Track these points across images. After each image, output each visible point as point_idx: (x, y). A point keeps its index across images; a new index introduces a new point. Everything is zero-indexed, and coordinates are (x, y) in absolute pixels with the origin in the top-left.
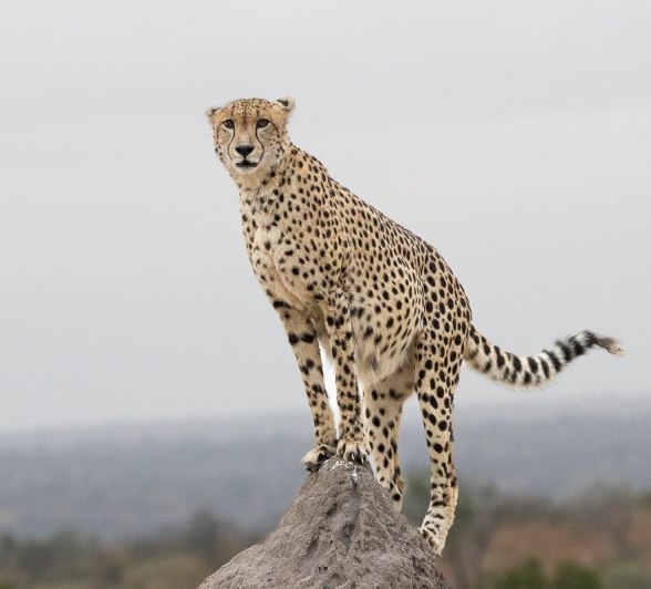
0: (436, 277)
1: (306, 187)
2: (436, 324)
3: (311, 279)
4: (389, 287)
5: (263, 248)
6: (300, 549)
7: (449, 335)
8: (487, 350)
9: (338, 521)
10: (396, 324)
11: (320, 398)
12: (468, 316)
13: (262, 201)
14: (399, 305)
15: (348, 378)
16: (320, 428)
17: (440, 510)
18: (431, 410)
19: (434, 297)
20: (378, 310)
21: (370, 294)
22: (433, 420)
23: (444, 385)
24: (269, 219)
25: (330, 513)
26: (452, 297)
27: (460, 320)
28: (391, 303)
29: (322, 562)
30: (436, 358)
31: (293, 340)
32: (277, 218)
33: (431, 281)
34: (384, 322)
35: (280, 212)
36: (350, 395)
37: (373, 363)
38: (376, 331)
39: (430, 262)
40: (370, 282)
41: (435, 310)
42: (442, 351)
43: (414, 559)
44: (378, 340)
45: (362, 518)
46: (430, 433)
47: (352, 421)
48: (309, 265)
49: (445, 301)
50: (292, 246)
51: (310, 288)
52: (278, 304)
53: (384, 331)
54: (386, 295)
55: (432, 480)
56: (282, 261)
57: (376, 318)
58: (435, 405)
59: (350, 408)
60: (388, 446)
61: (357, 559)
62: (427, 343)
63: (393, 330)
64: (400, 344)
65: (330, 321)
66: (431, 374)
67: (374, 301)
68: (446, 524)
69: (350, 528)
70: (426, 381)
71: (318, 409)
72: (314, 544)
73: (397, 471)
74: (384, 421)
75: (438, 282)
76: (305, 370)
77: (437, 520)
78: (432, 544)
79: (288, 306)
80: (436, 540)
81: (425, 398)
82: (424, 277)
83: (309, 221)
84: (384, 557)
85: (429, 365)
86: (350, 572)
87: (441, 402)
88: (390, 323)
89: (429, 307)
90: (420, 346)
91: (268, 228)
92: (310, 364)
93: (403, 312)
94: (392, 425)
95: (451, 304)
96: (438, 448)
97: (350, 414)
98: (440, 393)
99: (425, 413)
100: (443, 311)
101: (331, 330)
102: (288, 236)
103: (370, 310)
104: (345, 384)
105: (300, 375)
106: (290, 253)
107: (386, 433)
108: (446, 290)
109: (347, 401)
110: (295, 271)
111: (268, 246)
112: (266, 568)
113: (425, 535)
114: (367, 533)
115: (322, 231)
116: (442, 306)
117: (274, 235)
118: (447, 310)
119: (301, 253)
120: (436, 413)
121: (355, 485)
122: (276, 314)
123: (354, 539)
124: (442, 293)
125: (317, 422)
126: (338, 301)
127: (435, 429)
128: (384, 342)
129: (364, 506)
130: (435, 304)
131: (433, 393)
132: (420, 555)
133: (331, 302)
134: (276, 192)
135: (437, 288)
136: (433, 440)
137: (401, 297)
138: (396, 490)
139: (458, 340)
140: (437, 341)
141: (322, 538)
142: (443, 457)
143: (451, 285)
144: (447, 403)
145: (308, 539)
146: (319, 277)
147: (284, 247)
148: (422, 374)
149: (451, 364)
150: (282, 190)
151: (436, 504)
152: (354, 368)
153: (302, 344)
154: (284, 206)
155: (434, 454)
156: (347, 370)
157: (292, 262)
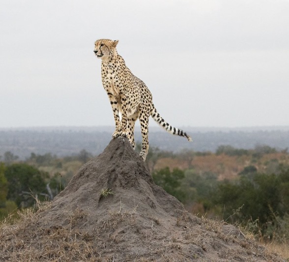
0: (144, 89)
1: (121, 65)
2: (144, 101)
3: (121, 88)
4: (134, 91)
5: (109, 78)
6: (108, 158)
7: (147, 104)
8: (155, 112)
9: (119, 152)
10: (136, 100)
11: (118, 118)
12: (151, 99)
13: (110, 66)
14: (137, 96)
15: (125, 115)
16: (117, 126)
17: (144, 150)
18: (143, 124)
19: (143, 94)
20: (132, 97)
21: (130, 93)
22: (143, 126)
23: (146, 117)
24: (112, 71)
25: (117, 149)
26: (148, 94)
27: (150, 100)
28: (135, 95)
29: (114, 162)
30: (144, 110)
31: (112, 103)
32: (114, 71)
33: (142, 90)
34: (133, 100)
35: (115, 70)
36: (125, 119)
37: (130, 111)
38: (131, 102)
39: (142, 85)
40: (131, 90)
41: (143, 98)
42: (146, 108)
43: (138, 163)
44: (131, 105)
45: (125, 151)
46: (142, 130)
47: (125, 126)
48: (121, 85)
49: (146, 95)
50: (118, 80)
51: (120, 91)
52: (109, 94)
53: (133, 102)
54: (134, 93)
55: (143, 142)
56: (115, 83)
57: (131, 99)
58: (144, 122)
59: (125, 123)
60: (131, 133)
61: (123, 162)
62: (142, 106)
63: (135, 102)
64: (136, 106)
65: (123, 99)
66: (143, 114)
67: (131, 94)
68: (146, 154)
69: (122, 153)
70: (142, 116)
71: (117, 121)
72: (112, 157)
73: (133, 140)
74: (130, 127)
75: (144, 90)
76: (114, 111)
77: (144, 153)
78: (143, 159)
79: (112, 94)
80: (144, 158)
81: (142, 120)
82: (141, 89)
83: (122, 73)
84: (130, 162)
85: (142, 112)
86: (121, 165)
87: (145, 122)
88: (134, 100)
89: (142, 97)
90: (140, 107)
91: (112, 74)
92: (116, 109)
93: (137, 97)
94: (132, 128)
95: (147, 96)
96: (144, 134)
97: (124, 124)
98: (145, 119)
99: (141, 125)
100: (145, 98)
101: (123, 102)
102: (117, 77)
103: (130, 97)
104: (124, 116)
105: (113, 112)
106: (117, 81)
107: (131, 130)
108: (146, 92)
109: (124, 121)
110: (118, 86)
111: (111, 78)
112: (99, 163)
113: (141, 156)
114: (126, 155)
115: (125, 76)
116: (145, 96)
117: (113, 76)
118: (146, 97)
119: (119, 81)
120: (144, 124)
121: (124, 143)
122: (108, 96)
123: (123, 157)
124: (145, 93)
125: (117, 124)
126: (126, 94)
127: (144, 129)
128: (133, 105)
129: (126, 148)
130: (143, 96)
131: (144, 119)
132: (139, 162)
133: (124, 95)
134: (113, 64)
135: (144, 92)
136: (143, 132)
137: (137, 93)
138: (133, 144)
139: (149, 105)
140: (144, 106)
141: (114, 156)
142: (146, 136)
143: (147, 91)
144: (147, 122)
145: (111, 156)
146: (123, 88)
147: (116, 79)
148: (141, 114)
149: (148, 112)
150: (115, 64)
151: (143, 149)
152: (127, 112)
153: (114, 104)
154: (116, 69)
155: (144, 135)
156: (125, 113)
157: (117, 84)
